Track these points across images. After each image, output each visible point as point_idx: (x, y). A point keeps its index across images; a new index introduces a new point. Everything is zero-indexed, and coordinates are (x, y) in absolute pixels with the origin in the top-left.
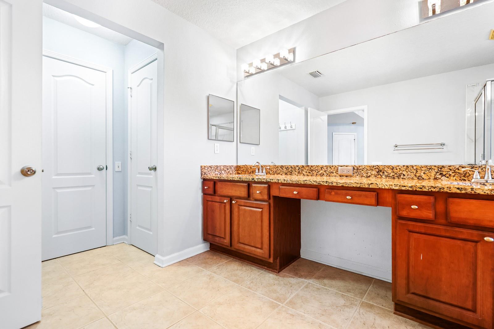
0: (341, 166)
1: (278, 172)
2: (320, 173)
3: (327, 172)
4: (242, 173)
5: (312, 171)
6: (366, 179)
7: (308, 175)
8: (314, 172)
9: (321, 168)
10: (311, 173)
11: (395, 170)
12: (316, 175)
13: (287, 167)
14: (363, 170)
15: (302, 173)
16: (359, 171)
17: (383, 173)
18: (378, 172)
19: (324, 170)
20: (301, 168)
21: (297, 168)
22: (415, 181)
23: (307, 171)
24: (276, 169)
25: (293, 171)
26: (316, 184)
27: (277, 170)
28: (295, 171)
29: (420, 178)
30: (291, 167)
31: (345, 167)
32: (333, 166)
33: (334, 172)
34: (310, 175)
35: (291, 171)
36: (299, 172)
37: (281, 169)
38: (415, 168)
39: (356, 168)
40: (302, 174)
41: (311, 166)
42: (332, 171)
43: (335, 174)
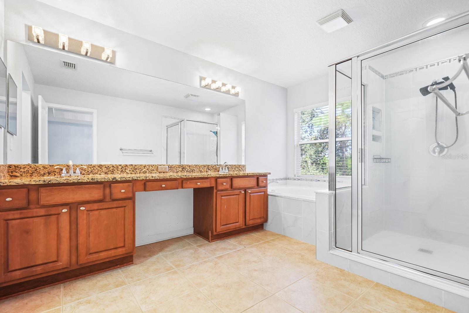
0: (160, 165)
1: (95, 172)
2: (143, 171)
3: (149, 170)
4: (23, 175)
5: (136, 169)
6: (176, 173)
7: (131, 173)
8: (137, 170)
9: (144, 167)
10: (135, 171)
11: (191, 168)
12: (140, 172)
13: (107, 166)
14: (174, 168)
15: (125, 171)
16: (172, 168)
17: (185, 169)
18: (182, 169)
19: (146, 168)
20: (124, 167)
21: (120, 167)
22: (199, 173)
23: (131, 170)
24: (92, 169)
25: (115, 170)
26: (179, 178)
27: (94, 169)
28: (118, 170)
29: (201, 172)
30: (113, 166)
31: (163, 166)
32: (154, 165)
33: (155, 169)
34: (134, 173)
35: (112, 170)
36: (122, 171)
37: (99, 168)
38: (199, 166)
39: (170, 167)
40: (126, 173)
41: (135, 165)
42: (153, 169)
43: (155, 171)
